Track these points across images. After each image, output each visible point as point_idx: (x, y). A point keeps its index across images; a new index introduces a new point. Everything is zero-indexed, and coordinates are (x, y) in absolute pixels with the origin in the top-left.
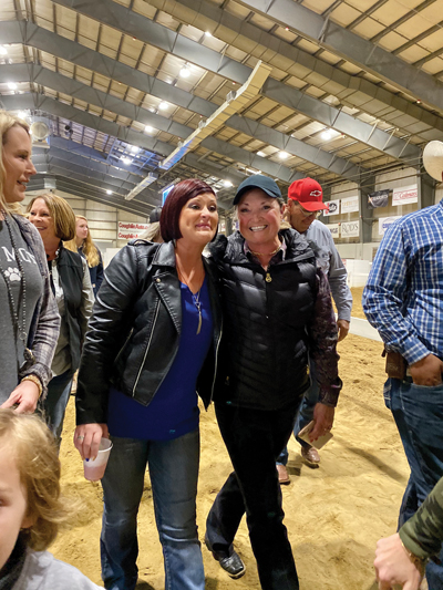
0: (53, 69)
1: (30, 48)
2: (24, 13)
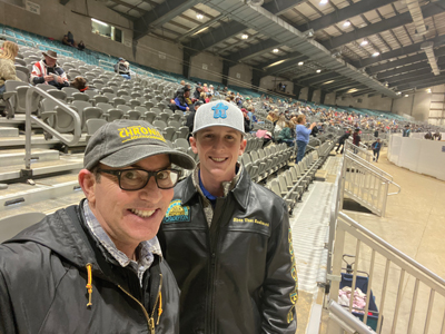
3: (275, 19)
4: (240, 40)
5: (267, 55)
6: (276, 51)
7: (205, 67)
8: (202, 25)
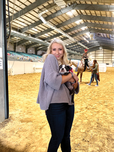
0: (90, 22)
1: (85, 20)
2: (80, 13)
3: (35, 39)
4: (30, 42)
5: (38, 45)
6: (40, 44)
7: (20, 49)
8: (19, 39)
